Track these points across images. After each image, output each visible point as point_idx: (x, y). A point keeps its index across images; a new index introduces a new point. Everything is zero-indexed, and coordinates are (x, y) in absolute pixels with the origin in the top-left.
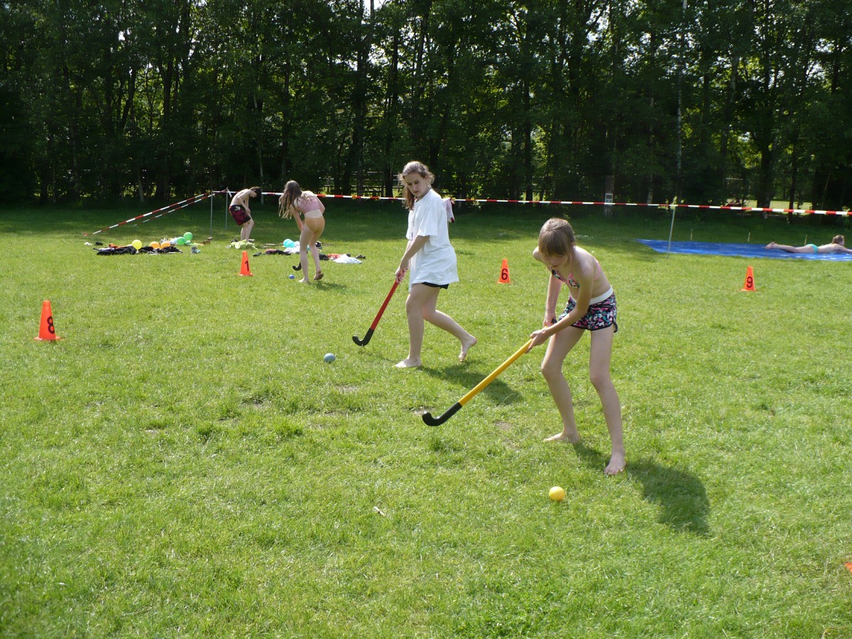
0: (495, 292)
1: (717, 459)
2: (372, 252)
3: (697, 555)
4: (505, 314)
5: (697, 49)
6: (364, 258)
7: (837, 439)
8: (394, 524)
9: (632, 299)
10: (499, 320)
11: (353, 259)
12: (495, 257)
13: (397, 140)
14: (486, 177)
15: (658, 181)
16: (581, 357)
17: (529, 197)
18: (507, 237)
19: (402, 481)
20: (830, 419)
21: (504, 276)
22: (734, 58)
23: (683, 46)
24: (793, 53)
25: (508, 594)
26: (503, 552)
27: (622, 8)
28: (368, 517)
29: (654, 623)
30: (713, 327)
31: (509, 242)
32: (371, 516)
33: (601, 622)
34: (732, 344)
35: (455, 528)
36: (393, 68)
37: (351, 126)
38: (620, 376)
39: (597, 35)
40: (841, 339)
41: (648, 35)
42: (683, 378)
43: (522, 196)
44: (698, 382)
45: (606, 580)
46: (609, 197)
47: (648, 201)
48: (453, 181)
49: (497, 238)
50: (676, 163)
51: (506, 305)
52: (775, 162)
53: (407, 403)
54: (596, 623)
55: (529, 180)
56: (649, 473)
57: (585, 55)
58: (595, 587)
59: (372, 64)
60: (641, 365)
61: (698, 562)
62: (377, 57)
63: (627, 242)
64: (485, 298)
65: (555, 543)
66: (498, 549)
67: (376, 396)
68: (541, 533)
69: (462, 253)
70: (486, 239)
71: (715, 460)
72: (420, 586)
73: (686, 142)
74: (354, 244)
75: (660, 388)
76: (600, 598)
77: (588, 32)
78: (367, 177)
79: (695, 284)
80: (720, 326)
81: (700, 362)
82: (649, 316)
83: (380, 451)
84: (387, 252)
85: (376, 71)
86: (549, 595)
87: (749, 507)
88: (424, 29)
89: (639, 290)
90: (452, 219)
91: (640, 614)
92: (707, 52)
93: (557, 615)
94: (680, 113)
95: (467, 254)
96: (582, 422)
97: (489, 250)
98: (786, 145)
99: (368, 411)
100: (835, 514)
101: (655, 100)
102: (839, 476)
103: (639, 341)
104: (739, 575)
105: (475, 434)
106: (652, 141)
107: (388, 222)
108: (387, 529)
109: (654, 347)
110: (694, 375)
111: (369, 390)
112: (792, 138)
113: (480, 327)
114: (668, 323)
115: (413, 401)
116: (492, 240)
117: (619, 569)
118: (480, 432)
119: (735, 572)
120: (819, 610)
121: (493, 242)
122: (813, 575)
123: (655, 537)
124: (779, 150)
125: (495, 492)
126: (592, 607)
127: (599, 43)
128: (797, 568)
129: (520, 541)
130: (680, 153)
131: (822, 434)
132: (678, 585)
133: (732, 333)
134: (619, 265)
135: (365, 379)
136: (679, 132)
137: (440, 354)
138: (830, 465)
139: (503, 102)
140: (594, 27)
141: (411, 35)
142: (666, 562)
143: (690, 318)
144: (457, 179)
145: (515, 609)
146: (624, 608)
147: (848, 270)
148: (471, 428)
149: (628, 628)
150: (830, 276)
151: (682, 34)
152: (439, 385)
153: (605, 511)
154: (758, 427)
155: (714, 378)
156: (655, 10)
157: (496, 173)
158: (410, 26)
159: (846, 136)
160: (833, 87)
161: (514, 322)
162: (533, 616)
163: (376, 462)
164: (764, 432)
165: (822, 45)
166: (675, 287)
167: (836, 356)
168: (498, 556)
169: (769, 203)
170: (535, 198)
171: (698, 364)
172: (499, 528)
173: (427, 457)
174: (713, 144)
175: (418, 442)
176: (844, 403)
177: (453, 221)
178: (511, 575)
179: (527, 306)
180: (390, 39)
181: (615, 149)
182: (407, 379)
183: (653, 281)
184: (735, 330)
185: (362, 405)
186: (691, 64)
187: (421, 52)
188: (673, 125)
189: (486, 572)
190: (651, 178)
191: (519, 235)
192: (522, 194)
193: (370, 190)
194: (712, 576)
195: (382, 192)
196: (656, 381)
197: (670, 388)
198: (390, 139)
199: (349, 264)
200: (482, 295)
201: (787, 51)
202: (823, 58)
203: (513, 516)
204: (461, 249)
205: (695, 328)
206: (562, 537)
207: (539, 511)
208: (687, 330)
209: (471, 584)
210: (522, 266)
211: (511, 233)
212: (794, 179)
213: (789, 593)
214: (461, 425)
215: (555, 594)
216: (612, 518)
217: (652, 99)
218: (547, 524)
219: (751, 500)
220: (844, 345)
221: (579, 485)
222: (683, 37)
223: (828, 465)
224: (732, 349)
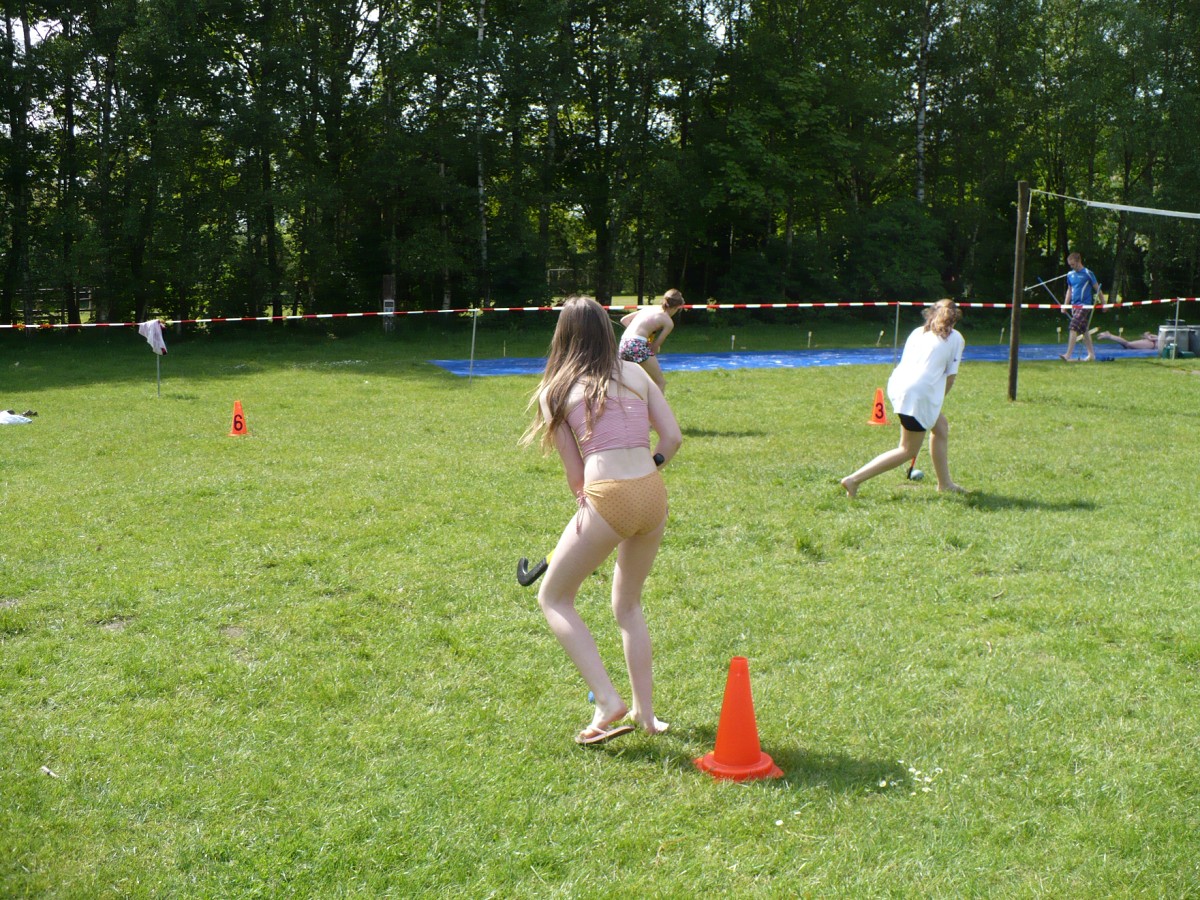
0: (225, 449)
1: (528, 646)
2: (48, 406)
3: (498, 776)
4: (239, 477)
5: (502, 95)
6: (36, 414)
7: (687, 603)
8: (70, 788)
9: (419, 442)
10: (230, 486)
11: (17, 417)
12: (228, 399)
13: (79, 240)
14: (214, 287)
15: (456, 277)
16: (343, 528)
17: (277, 312)
18: (246, 371)
19: (84, 725)
20: (680, 579)
21: (239, 425)
22: (550, 105)
23: (480, 91)
24: (629, 97)
25: (237, 862)
26: (230, 805)
27: (395, 40)
28: (30, 783)
29: (439, 870)
30: (529, 471)
31: (249, 377)
32: (36, 782)
33: (367, 882)
34: (552, 492)
35: (161, 781)
36: (66, 134)
37: (7, 222)
38: (396, 550)
39: (361, 80)
40: (699, 473)
41: (433, 78)
42: (484, 542)
43: (267, 311)
44: (505, 547)
45: (374, 824)
46: (389, 304)
47: (444, 306)
48: (168, 296)
49: (232, 373)
50: (480, 251)
51: (240, 465)
52: (615, 243)
53: (94, 615)
54: (361, 882)
55: (276, 288)
56: (435, 676)
57: (346, 108)
58: (359, 836)
59: (34, 129)
60: (426, 531)
61: (500, 784)
62: (41, 118)
63: (414, 365)
64: (212, 457)
65: (304, 783)
66: (223, 802)
67: (47, 609)
68: (284, 773)
69: (180, 397)
70: (214, 374)
71: (526, 648)
72: (108, 869)
73: (492, 221)
74: (21, 395)
75: (452, 559)
76: (366, 850)
77: (350, 76)
78: (39, 297)
79: (506, 416)
80: (537, 469)
81: (508, 519)
82: (442, 463)
83: (50, 686)
84: (70, 403)
85: (41, 139)
86: (295, 854)
87: (570, 704)
88: (110, 76)
89: (428, 430)
90: (163, 349)
91: (420, 862)
92: (515, 98)
93: (305, 879)
94: (481, 183)
95: (187, 399)
96: (341, 616)
97: (219, 391)
98: (627, 218)
99: (34, 632)
100: (682, 699)
101: (446, 166)
102: (688, 650)
103: (424, 499)
104: (553, 794)
105: (192, 647)
106: (444, 223)
107: (73, 361)
108: (61, 796)
109: (445, 505)
110: (499, 538)
111: (35, 602)
112: (633, 210)
113: (202, 499)
114: (466, 471)
115: (101, 611)
116: (224, 376)
117: (394, 807)
118: (198, 644)
119: (547, 790)
120: (655, 822)
121: (226, 379)
122: (650, 780)
123: (442, 760)
124: (618, 227)
125: (219, 723)
126: (353, 862)
127: (365, 90)
128: (630, 775)
129: (253, 786)
130: (485, 238)
131: (668, 598)
132: (473, 818)
133: (553, 478)
134: (403, 398)
135: (32, 586)
136: (482, 209)
137: (143, 542)
138: (677, 637)
139: (232, 180)
140: (358, 69)
141: (91, 84)
142: (455, 790)
143: (497, 461)
144: (173, 292)
145: (247, 880)
146: (399, 858)
147: (713, 381)
148: (185, 640)
149: (403, 884)
150: (689, 391)
151: (479, 74)
152: (140, 584)
153: (375, 732)
154: (584, 599)
155: (526, 539)
156: (440, 43)
157: (228, 281)
158: (89, 72)
159: (703, 205)
160: (683, 141)
161: (250, 488)
162: (271, 886)
163: (45, 702)
164: (592, 604)
165: (667, 88)
166: (479, 422)
167: (690, 495)
168: (223, 811)
169: (610, 300)
170: (287, 314)
171: (505, 523)
172: (224, 772)
173: (122, 687)
174: (529, 224)
175: (109, 668)
176: (698, 555)
177: (164, 353)
178: (242, 834)
179: (271, 464)
180: (59, 90)
181: (394, 237)
182: (94, 581)
183: (448, 416)
184: (559, 473)
185: (25, 624)
186: (496, 115)
187: (108, 109)
188: (474, 201)
189: (207, 836)
190: (447, 273)
191: (264, 367)
192: (266, 308)
193: (44, 315)
194: (518, 799)
195: (62, 318)
196: (447, 550)
197: (466, 558)
198: (68, 238)
199: (11, 425)
200: (207, 455)
201: (621, 95)
202: (667, 104)
203: (244, 753)
204: (180, 392)
205: (503, 475)
206: (312, 773)
207: (281, 742)
208: (491, 477)
209: (184, 855)
210: (266, 409)
211: (253, 364)
212: (641, 265)
213: (619, 807)
214: (170, 638)
215: (304, 853)
216: (383, 741)
217: (442, 166)
218: (293, 759)
219: (573, 695)
220: (701, 479)
221: (338, 701)
222: (480, 79)
223: (675, 638)
224: (552, 498)
